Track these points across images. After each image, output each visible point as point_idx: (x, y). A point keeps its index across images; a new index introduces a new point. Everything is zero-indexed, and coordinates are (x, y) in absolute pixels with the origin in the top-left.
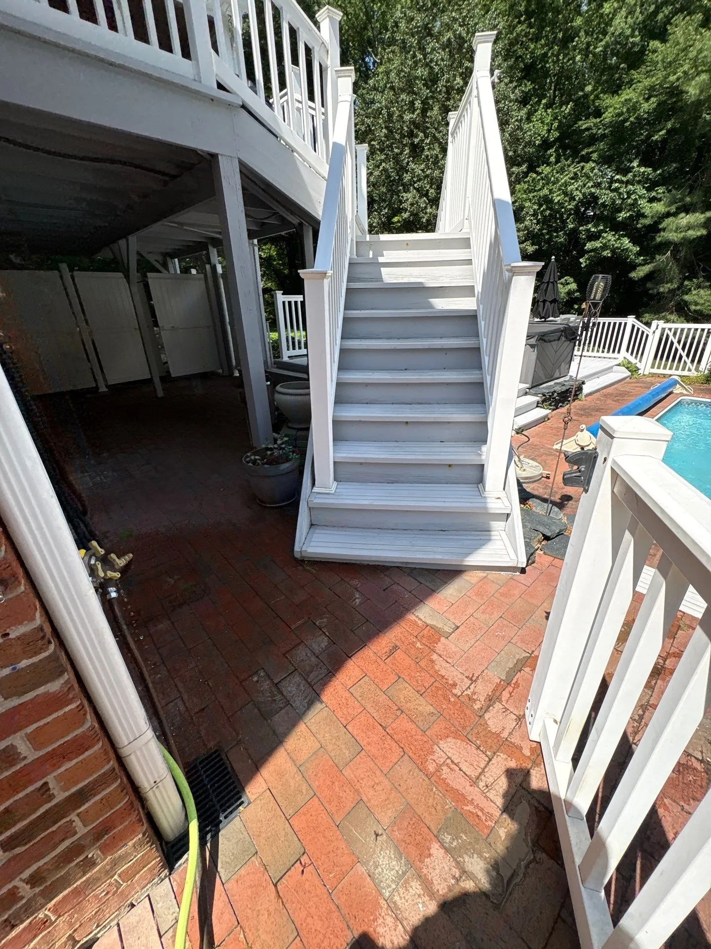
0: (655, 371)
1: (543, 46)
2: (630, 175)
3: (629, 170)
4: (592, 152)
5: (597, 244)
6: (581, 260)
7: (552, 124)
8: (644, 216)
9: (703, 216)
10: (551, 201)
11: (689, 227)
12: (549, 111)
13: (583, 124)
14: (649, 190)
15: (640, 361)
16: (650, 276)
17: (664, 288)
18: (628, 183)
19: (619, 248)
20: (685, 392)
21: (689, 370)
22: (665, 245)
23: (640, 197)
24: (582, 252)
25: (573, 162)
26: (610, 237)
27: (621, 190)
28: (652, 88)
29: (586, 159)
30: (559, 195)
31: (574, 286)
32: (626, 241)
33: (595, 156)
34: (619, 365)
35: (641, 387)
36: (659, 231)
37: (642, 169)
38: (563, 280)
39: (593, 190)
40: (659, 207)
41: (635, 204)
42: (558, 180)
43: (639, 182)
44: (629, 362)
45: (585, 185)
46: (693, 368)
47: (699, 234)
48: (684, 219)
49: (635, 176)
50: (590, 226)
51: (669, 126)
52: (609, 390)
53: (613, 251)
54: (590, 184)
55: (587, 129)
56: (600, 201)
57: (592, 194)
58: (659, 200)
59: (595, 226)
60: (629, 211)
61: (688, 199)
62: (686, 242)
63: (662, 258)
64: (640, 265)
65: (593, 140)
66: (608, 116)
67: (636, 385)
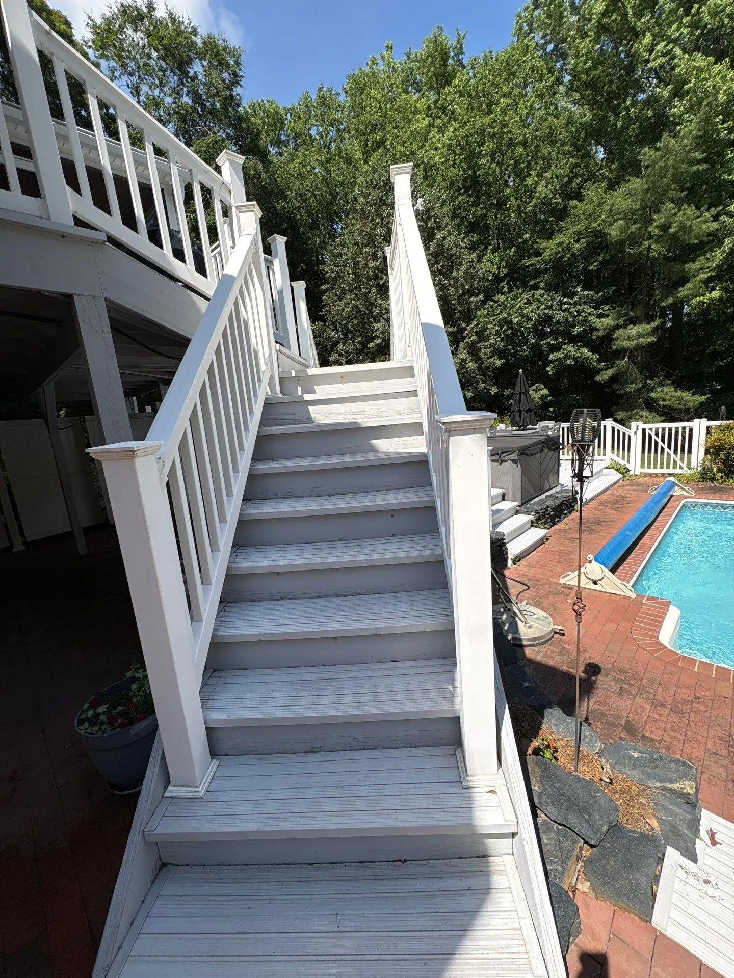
0: (646, 470)
1: (482, 209)
2: (576, 298)
3: (575, 294)
4: (538, 282)
5: (560, 355)
6: (548, 369)
7: (500, 264)
8: (597, 330)
9: (649, 326)
10: (511, 322)
11: (639, 336)
12: (496, 254)
13: (527, 262)
14: (595, 308)
15: (628, 461)
16: (614, 379)
17: (630, 388)
18: (575, 304)
19: (581, 357)
20: (686, 494)
21: (681, 468)
22: (620, 353)
23: (590, 314)
24: (548, 363)
25: (524, 291)
26: (570, 348)
27: (571, 310)
28: (579, 233)
29: (535, 287)
30: (517, 317)
31: (545, 391)
32: (585, 350)
33: (542, 285)
34: (608, 468)
35: (637, 490)
36: (612, 340)
37: (586, 293)
38: (534, 387)
39: (546, 311)
40: (608, 321)
41: (585, 320)
42: (513, 306)
43: (585, 303)
44: (618, 464)
45: (538, 308)
46: (685, 466)
47: (649, 340)
48: (634, 330)
49: (580, 298)
50: (549, 340)
51: (600, 258)
52: (604, 496)
53: (575, 359)
54: (543, 307)
55: (531, 265)
56: (555, 320)
57: (546, 315)
58: (607, 316)
59: (554, 339)
60: (582, 326)
61: (632, 314)
62: (640, 348)
63: (623, 363)
64: (602, 370)
65: (538, 273)
66: (547, 255)
67: (631, 488)
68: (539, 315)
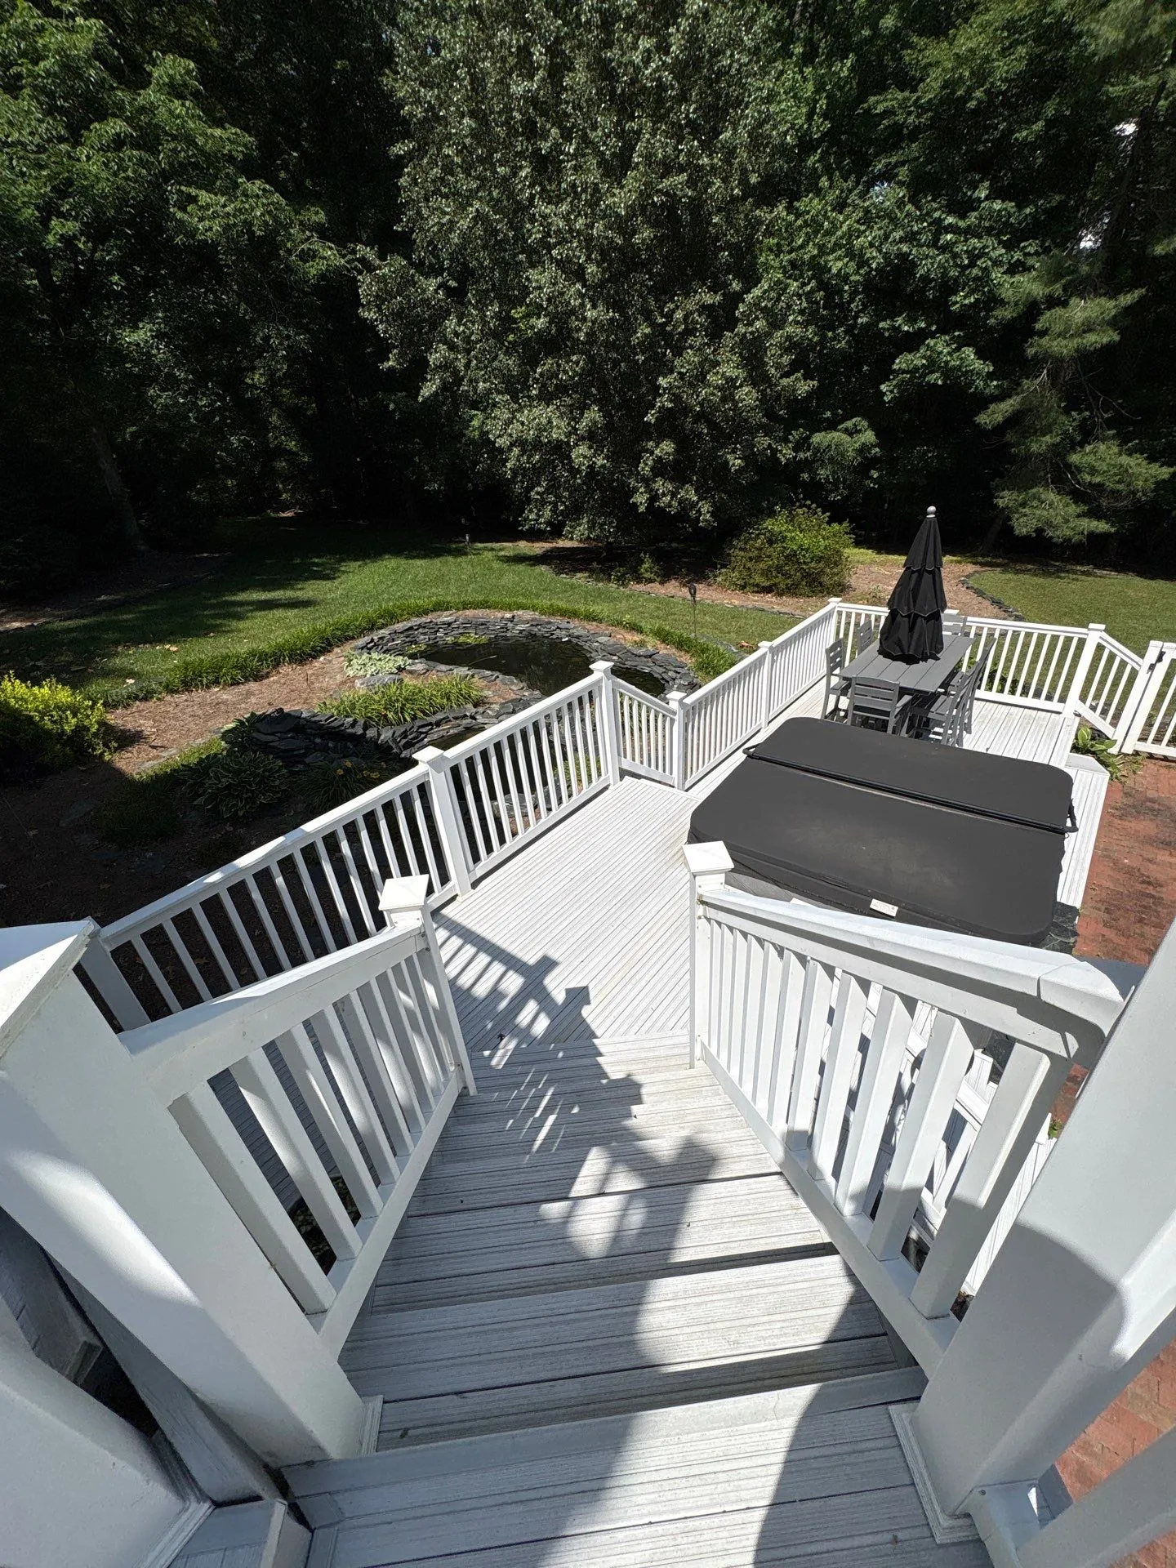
3: (971, 205)
6: (884, 388)
9: (1113, 303)
10: (826, 271)
11: (1088, 328)
12: (807, 70)
14: (1009, 246)
16: (1013, 421)
18: (969, 232)
19: (959, 368)
22: (1038, 363)
23: (997, 263)
24: (888, 375)
26: (940, 345)
31: (869, 436)
32: (969, 352)
33: (903, 173)
36: (1033, 333)
37: (997, 205)
38: (849, 424)
40: (1030, 285)
41: (984, 278)
44: (1088, 724)
47: (1105, 340)
48: (1081, 310)
50: (899, 320)
51: (1050, 112)
53: (947, 371)
54: (897, 235)
55: (888, 113)
56: (921, 272)
57: (903, 257)
58: (1028, 269)
60: (972, 292)
63: (1032, 385)
64: (995, 398)
66: (931, 88)
68: (886, 256)
